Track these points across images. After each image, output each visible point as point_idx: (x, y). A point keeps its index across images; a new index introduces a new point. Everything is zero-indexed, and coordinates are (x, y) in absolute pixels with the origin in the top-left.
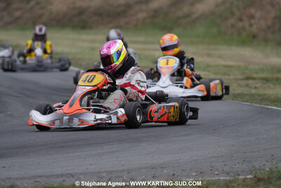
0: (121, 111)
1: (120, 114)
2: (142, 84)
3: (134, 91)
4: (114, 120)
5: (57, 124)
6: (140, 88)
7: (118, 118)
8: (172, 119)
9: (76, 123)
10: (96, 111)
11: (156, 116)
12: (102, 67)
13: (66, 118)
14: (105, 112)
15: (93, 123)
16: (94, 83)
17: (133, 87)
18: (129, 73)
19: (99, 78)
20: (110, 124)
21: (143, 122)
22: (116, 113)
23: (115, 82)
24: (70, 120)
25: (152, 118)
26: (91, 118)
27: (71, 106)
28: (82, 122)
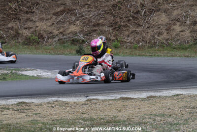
0: (103, 75)
1: (102, 76)
2: (110, 62)
3: (106, 65)
4: (99, 79)
5: (71, 81)
6: (108, 64)
7: (101, 78)
8: (124, 79)
9: (81, 80)
10: (90, 75)
11: (117, 77)
12: (92, 53)
13: (75, 78)
14: (94, 75)
15: (89, 80)
16: (88, 61)
17: (105, 63)
18: (104, 57)
19: (90, 59)
20: (98, 81)
21: (112, 80)
22: (100, 76)
23: (97, 60)
24: (78, 78)
25: (115, 78)
26: (88, 78)
27: (78, 72)
28: (84, 80)
